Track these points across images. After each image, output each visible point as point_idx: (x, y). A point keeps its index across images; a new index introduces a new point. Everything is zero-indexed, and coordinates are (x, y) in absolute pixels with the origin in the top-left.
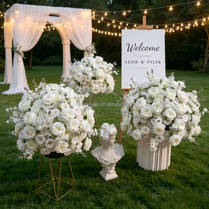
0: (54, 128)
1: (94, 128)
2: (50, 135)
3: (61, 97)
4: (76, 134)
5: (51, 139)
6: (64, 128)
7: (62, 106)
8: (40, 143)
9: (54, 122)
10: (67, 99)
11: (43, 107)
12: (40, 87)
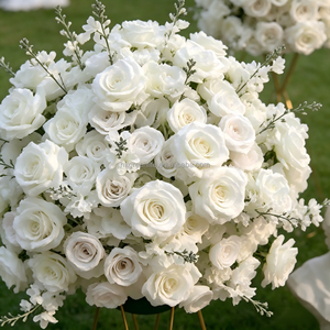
0: (139, 208)
1: (305, 196)
2: (121, 236)
3: (173, 81)
4: (233, 229)
5: (128, 252)
6: (182, 207)
7: (176, 116)
8: (84, 265)
9: (139, 183)
10: (194, 86)
11: (96, 121)
12: (83, 38)
